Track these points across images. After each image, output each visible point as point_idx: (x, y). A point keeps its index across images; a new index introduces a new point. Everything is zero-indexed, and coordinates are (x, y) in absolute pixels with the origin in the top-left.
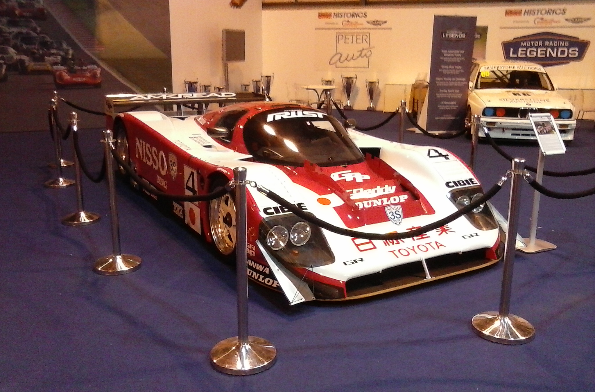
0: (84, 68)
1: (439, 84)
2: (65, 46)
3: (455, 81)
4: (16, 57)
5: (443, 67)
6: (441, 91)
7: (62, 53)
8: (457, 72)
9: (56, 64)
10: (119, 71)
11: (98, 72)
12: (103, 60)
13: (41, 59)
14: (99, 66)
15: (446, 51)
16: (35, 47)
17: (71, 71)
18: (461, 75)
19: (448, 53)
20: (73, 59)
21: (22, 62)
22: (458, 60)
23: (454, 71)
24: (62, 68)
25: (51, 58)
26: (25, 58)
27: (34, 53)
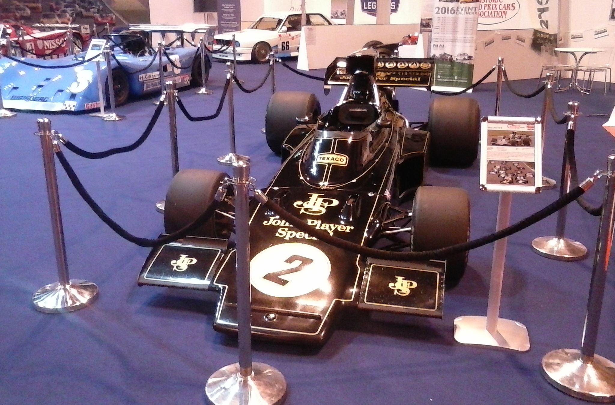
0: (108, 15)
1: (222, 25)
2: (98, 4)
3: (232, 24)
4: (79, 9)
5: (224, 15)
6: (224, 30)
7: (97, 7)
8: (232, 18)
9: (95, 13)
10: (123, 17)
11: (114, 17)
12: (115, 10)
13: (88, 10)
14: (114, 14)
15: (224, 5)
16: (86, 5)
17: (102, 17)
18: (234, 20)
19: (226, 6)
20: (102, 10)
21: (81, 12)
22: (231, 10)
23: (230, 17)
24: (97, 14)
25: (93, 10)
26: (82, 10)
27: (85, 7)
